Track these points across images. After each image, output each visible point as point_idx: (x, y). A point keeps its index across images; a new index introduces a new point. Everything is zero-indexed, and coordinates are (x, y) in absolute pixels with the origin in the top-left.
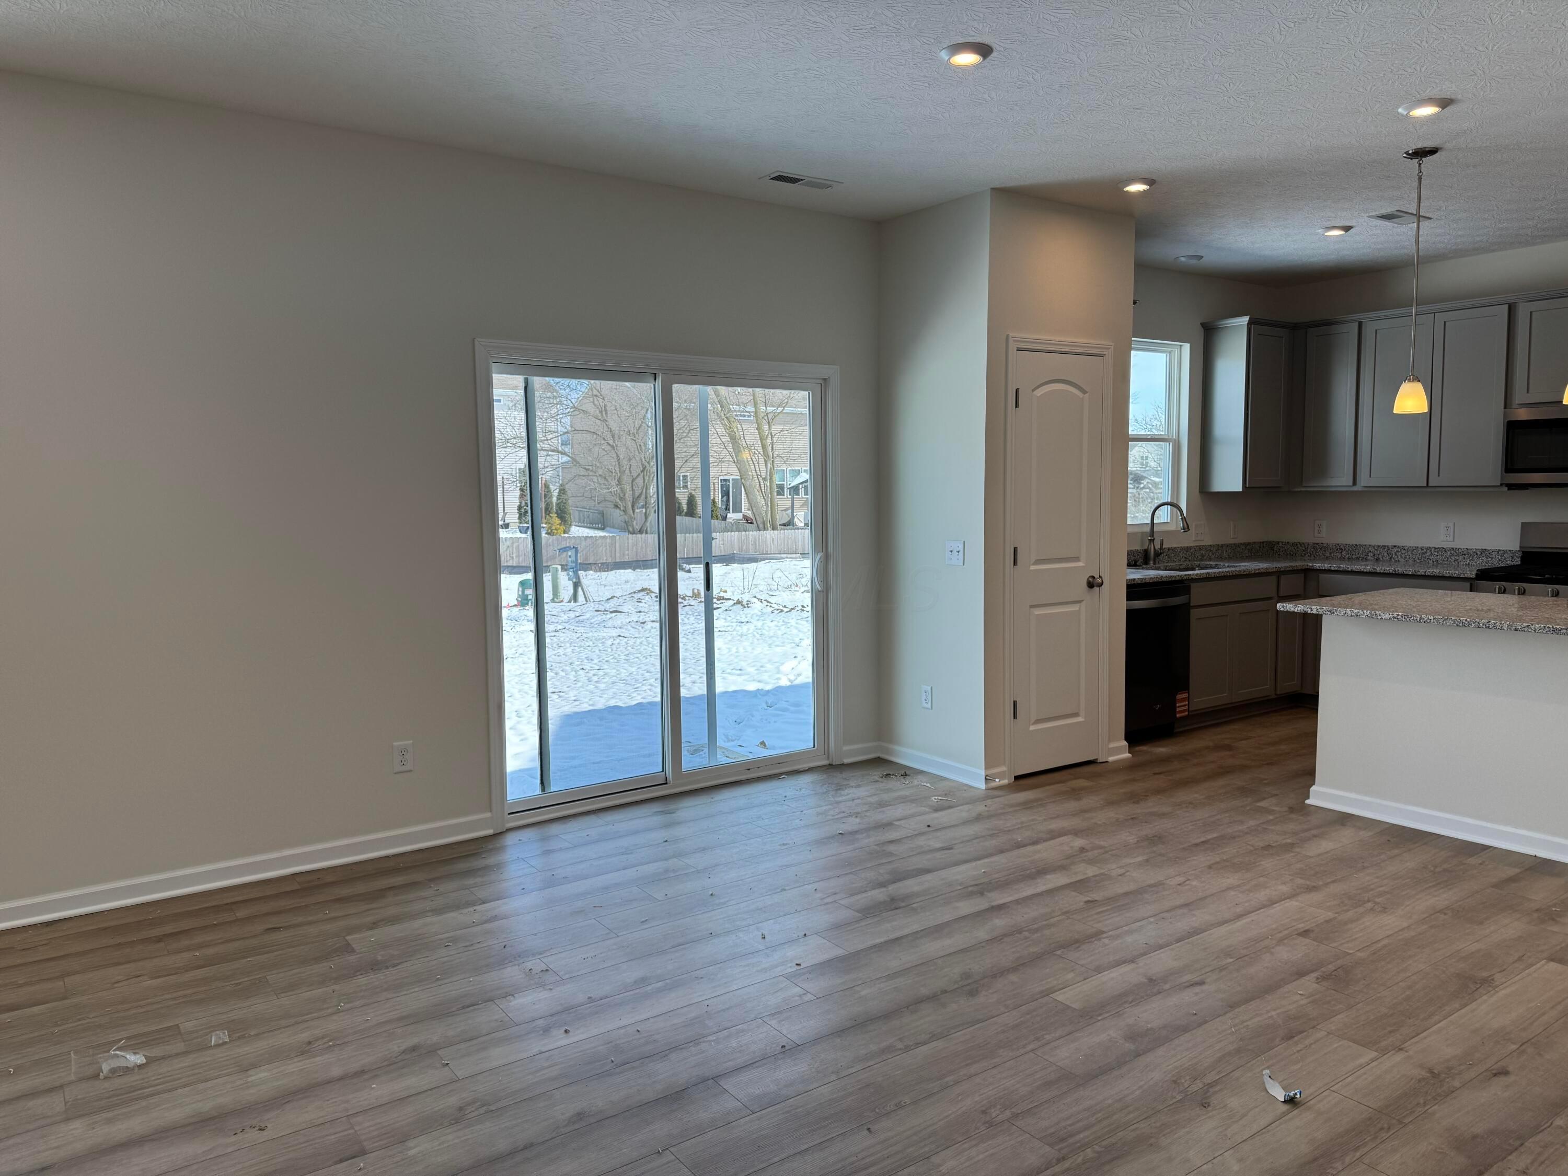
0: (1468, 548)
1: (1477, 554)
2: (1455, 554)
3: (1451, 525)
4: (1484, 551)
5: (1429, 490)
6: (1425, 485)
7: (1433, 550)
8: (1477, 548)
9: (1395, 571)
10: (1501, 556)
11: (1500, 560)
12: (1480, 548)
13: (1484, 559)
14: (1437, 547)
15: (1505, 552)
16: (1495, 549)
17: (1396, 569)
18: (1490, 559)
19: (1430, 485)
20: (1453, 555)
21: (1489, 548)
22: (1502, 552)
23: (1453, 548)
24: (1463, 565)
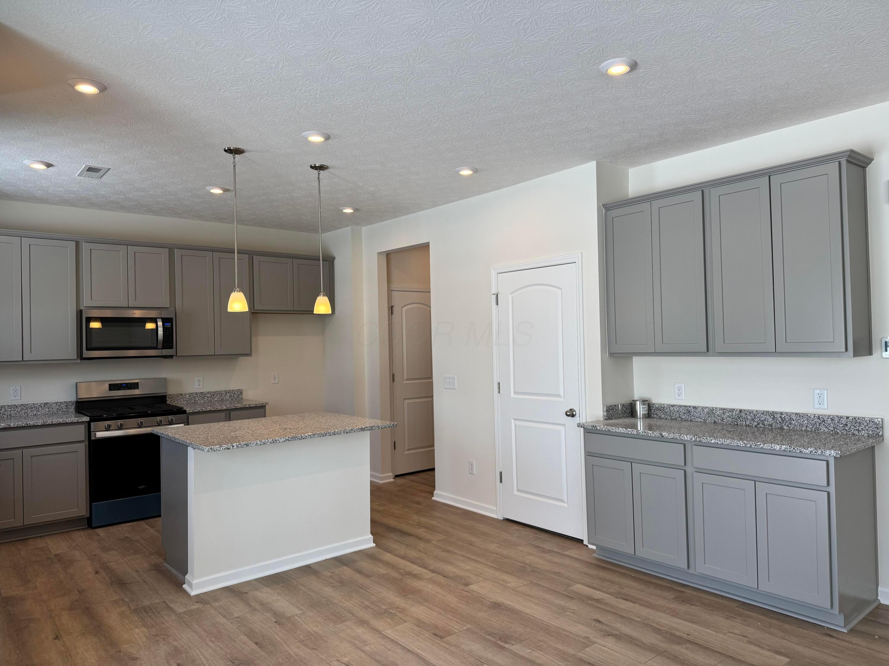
0: (35, 403)
1: (41, 407)
2: (25, 408)
3: (18, 388)
4: (46, 404)
5: (22, 363)
6: (21, 360)
7: (6, 407)
8: (41, 402)
9: (27, 424)
10: (59, 406)
11: (58, 409)
12: (44, 402)
13: (47, 410)
14: (9, 404)
15: (61, 403)
16: (54, 402)
17: (28, 423)
18: (51, 409)
19: (25, 359)
20: (23, 409)
21: (50, 402)
22: (59, 403)
23: (23, 405)
24: (31, 415)
